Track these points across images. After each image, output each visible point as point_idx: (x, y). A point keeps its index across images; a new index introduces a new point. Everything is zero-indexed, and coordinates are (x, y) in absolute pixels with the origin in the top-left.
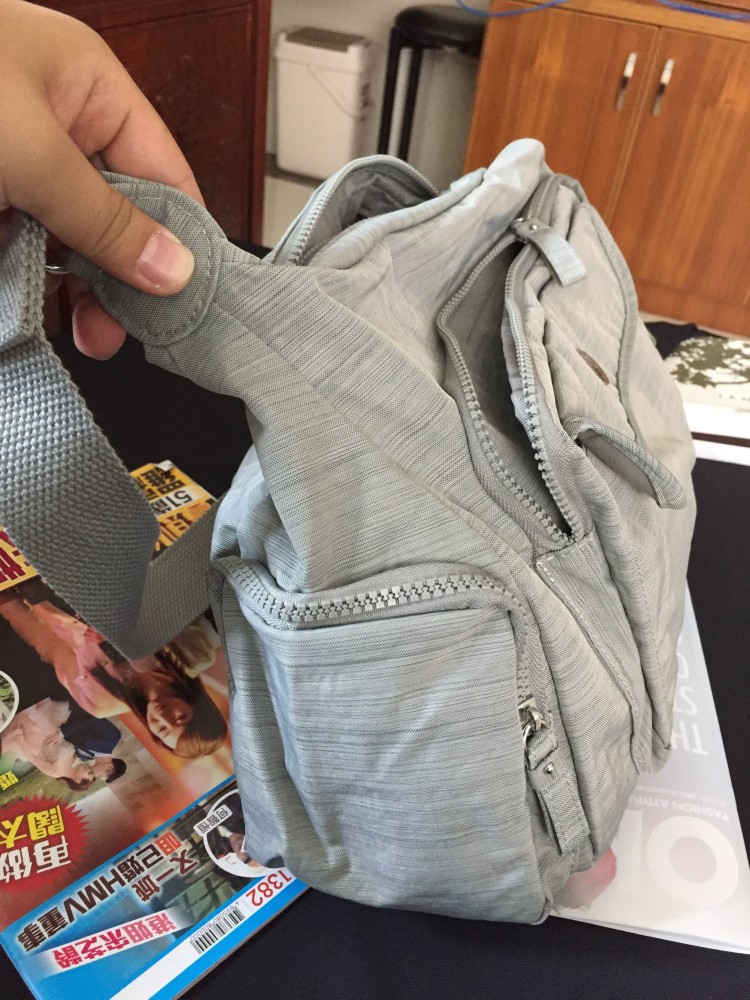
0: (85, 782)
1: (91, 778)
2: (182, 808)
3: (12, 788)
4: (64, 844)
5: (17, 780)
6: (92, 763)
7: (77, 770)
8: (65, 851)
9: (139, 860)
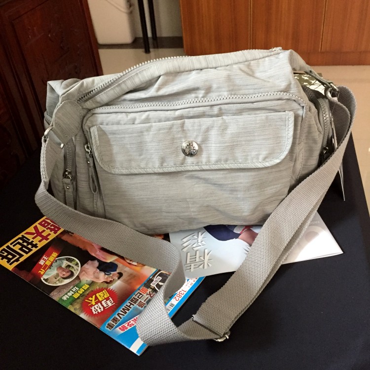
0: (111, 281)
1: (112, 279)
2: (145, 281)
3: (88, 289)
4: (111, 299)
5: (88, 286)
6: (111, 275)
7: (107, 278)
8: (112, 301)
9: (136, 297)
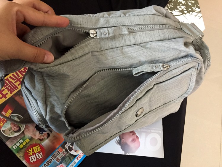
0: (42, 139)
2: (62, 143)
4: (41, 153)
6: (43, 134)
9: (56, 154)
